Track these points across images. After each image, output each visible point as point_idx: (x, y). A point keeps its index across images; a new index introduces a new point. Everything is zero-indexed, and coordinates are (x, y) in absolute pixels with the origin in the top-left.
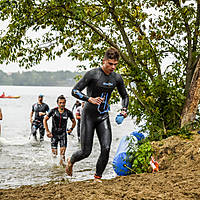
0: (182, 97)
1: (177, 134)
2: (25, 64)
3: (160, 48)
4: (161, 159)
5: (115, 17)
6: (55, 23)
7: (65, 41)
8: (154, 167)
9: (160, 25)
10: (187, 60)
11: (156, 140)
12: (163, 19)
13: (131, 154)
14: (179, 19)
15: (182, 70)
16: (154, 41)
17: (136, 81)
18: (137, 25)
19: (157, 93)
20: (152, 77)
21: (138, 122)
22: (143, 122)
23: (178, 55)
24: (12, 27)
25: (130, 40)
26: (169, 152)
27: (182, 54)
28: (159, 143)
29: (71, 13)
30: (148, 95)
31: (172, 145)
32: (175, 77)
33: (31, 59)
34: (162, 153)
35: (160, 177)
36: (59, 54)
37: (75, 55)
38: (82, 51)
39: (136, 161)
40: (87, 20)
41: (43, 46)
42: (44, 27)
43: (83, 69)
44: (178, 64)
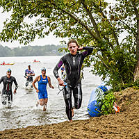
0: (135, 60)
1: (131, 86)
2: (24, 41)
3: (117, 26)
4: (121, 104)
5: (85, 6)
6: (44, 12)
7: (51, 24)
8: (117, 110)
9: (117, 11)
10: (137, 34)
11: (117, 91)
12: (118, 6)
13: (100, 101)
14: (130, 6)
15: (133, 41)
16: (113, 22)
17: (101, 50)
18: (101, 11)
19: (117, 58)
20: (112, 47)
21: (104, 78)
22: (107, 79)
23: (130, 31)
24: (14, 16)
25: (96, 22)
26: (126, 99)
27: (133, 30)
28: (119, 93)
29: (55, 5)
30: (110, 60)
31: (129, 94)
32: (129, 46)
33: (28, 38)
34: (121, 100)
35: (121, 117)
36: (47, 34)
37: (58, 34)
38: (63, 31)
39: (103, 106)
40: (66, 9)
41: (35, 29)
42: (36, 16)
43: (64, 43)
44: (131, 37)
